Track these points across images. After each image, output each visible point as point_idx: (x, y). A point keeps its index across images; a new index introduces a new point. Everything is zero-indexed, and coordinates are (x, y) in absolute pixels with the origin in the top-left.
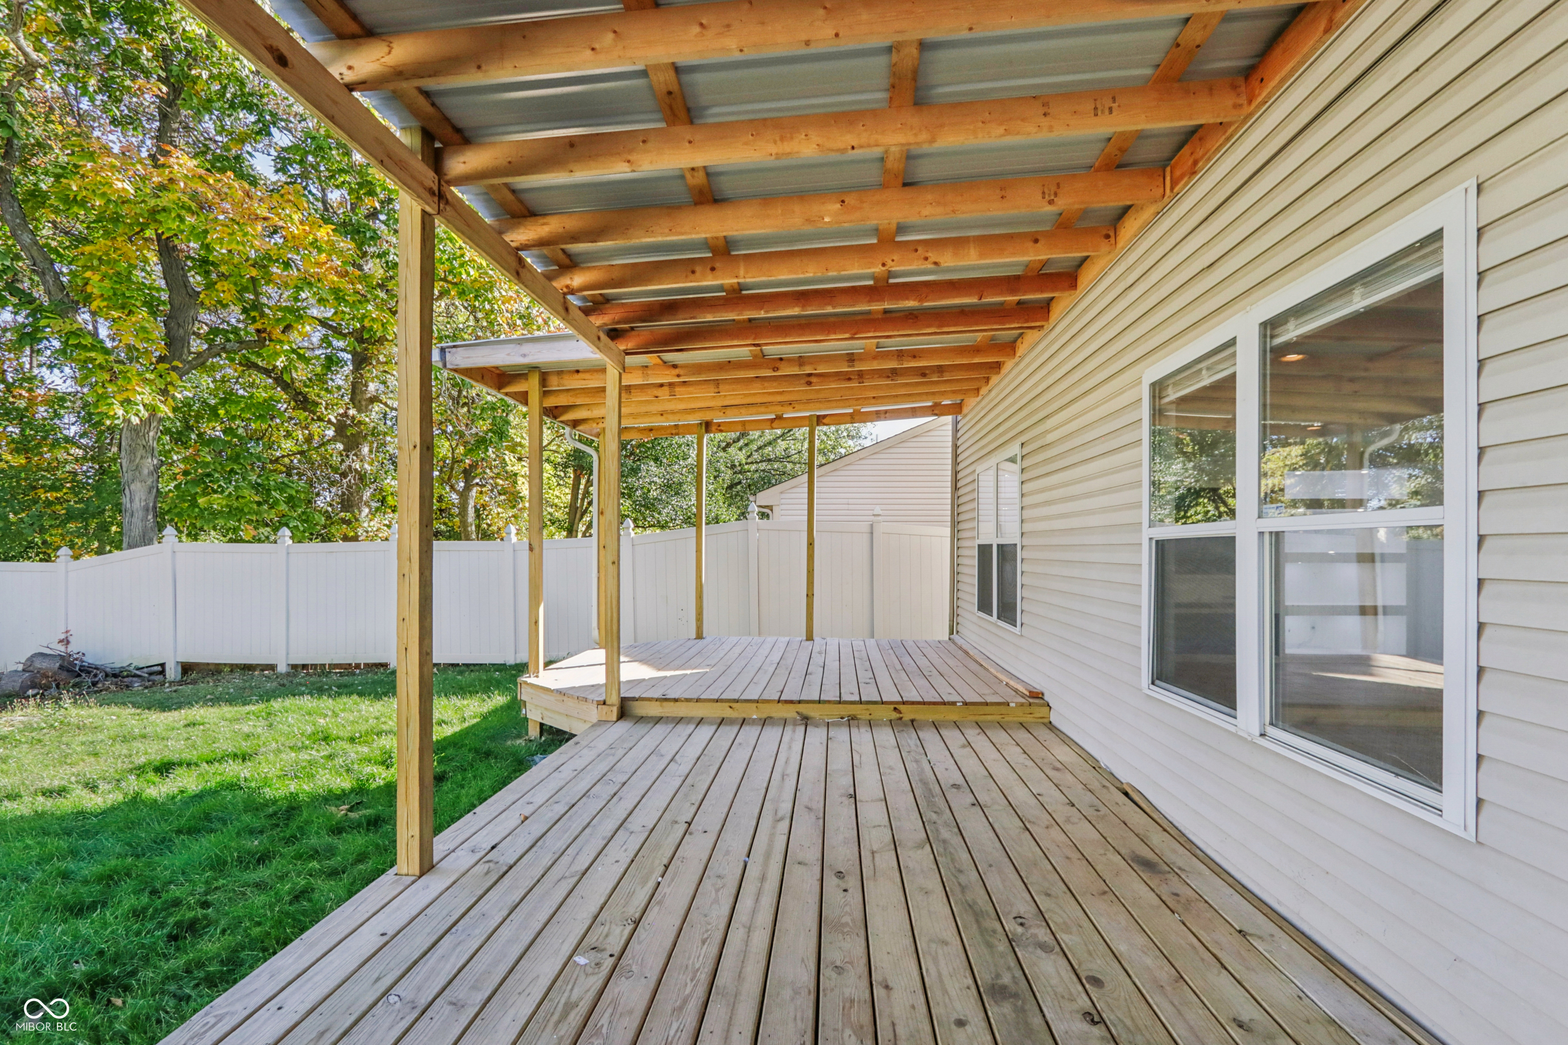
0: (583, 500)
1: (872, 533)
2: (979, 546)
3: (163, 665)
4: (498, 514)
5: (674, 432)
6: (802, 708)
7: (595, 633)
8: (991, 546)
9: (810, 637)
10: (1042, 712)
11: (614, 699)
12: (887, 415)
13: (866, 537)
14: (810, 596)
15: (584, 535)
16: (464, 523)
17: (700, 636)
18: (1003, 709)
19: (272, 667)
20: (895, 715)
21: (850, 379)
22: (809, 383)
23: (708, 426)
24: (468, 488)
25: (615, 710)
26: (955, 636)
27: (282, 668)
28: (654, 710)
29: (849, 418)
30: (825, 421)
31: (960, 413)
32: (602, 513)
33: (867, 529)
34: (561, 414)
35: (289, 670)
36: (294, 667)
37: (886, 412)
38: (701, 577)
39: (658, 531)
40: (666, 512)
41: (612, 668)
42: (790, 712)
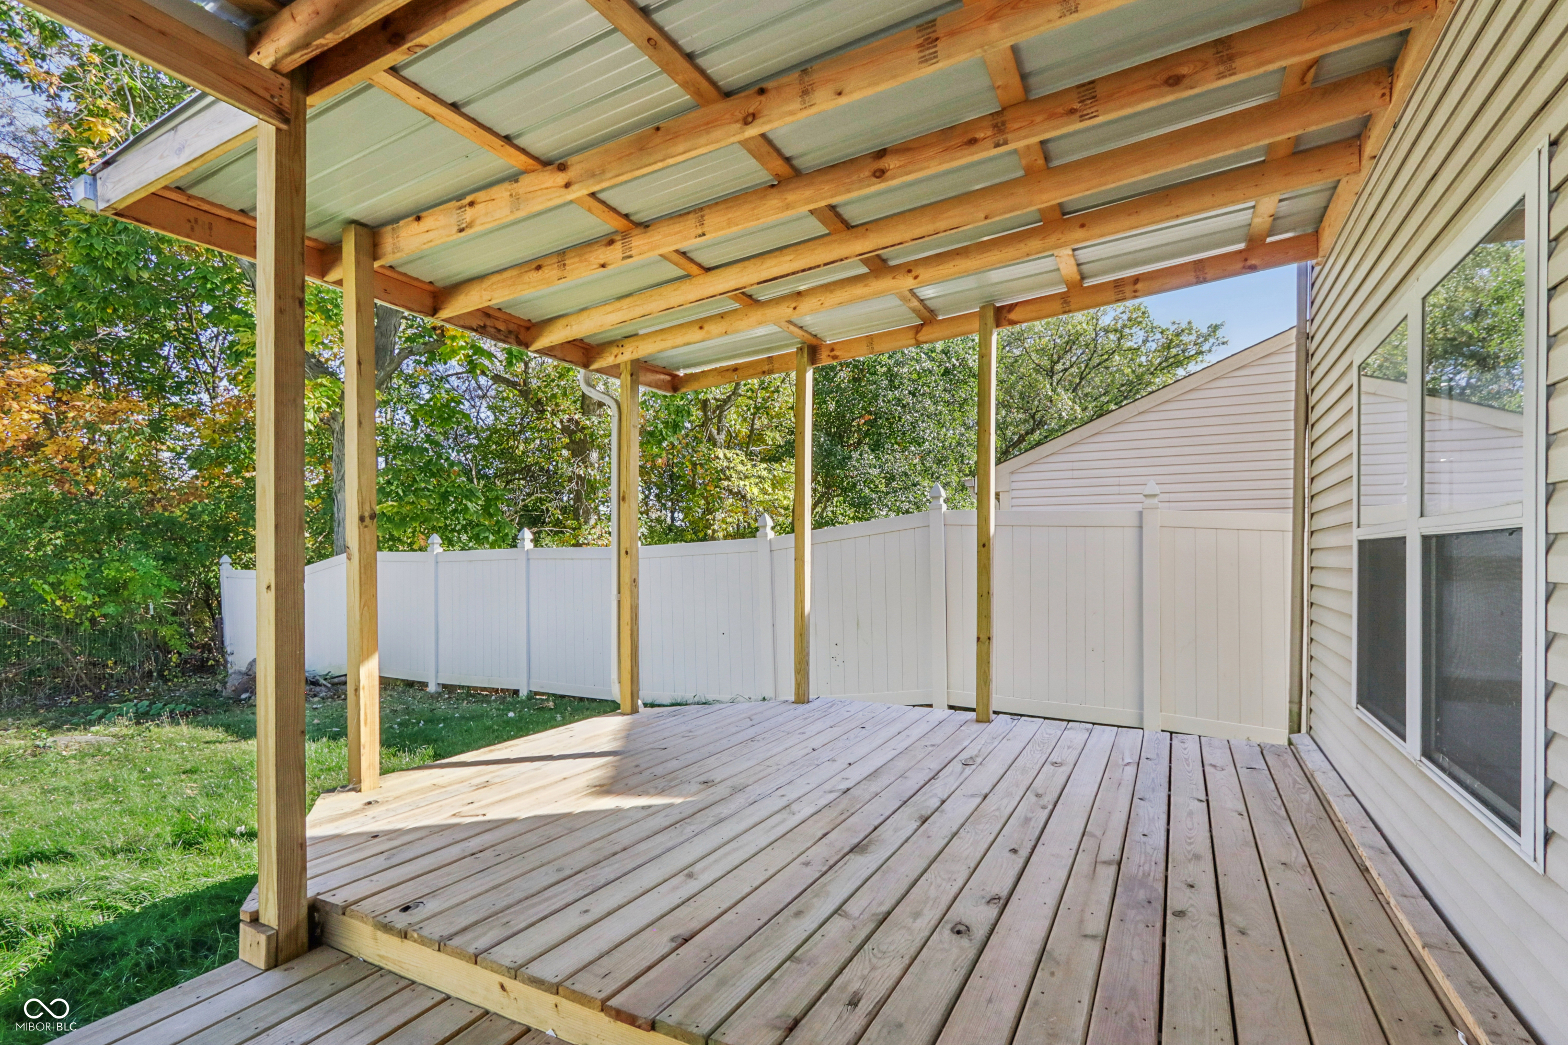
1: (1141, 527)
2: (1361, 543)
5: (766, 368)
8: (1401, 541)
9: (983, 716)
11: (270, 917)
12: (1139, 286)
13: (1130, 535)
14: (983, 640)
17: (802, 698)
19: (424, 685)
21: (973, 142)
22: (880, 174)
23: (813, 352)
26: (1301, 739)
28: (369, 947)
29: (1057, 306)
30: (1013, 316)
31: (1315, 255)
32: (624, 499)
33: (1134, 522)
34: (534, 339)
35: (440, 690)
36: (444, 686)
37: (1136, 280)
38: (802, 601)
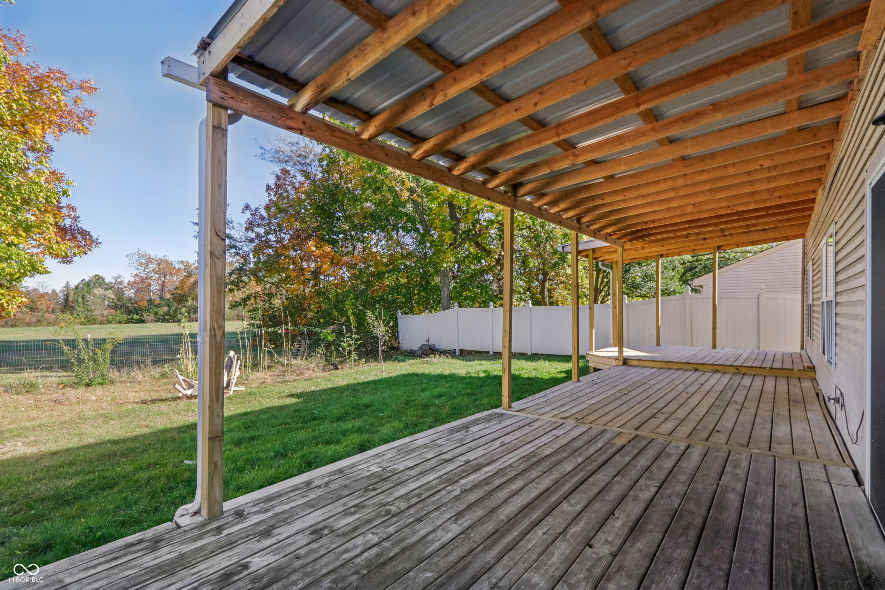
0: (601, 285)
1: (759, 298)
3: (455, 350)
4: (560, 293)
6: (695, 366)
7: (612, 341)
9: (714, 347)
10: (812, 374)
11: (621, 358)
13: (755, 299)
14: (714, 328)
15: (602, 303)
16: (543, 298)
17: (658, 345)
18: (791, 372)
19: (488, 352)
20: (736, 371)
23: (661, 256)
24: (544, 281)
25: (622, 362)
26: (803, 351)
27: (491, 353)
28: (636, 363)
33: (756, 297)
34: (598, 259)
35: (493, 354)
36: (494, 352)
39: (641, 299)
40: (644, 291)
41: (621, 351)
42: (690, 367)
